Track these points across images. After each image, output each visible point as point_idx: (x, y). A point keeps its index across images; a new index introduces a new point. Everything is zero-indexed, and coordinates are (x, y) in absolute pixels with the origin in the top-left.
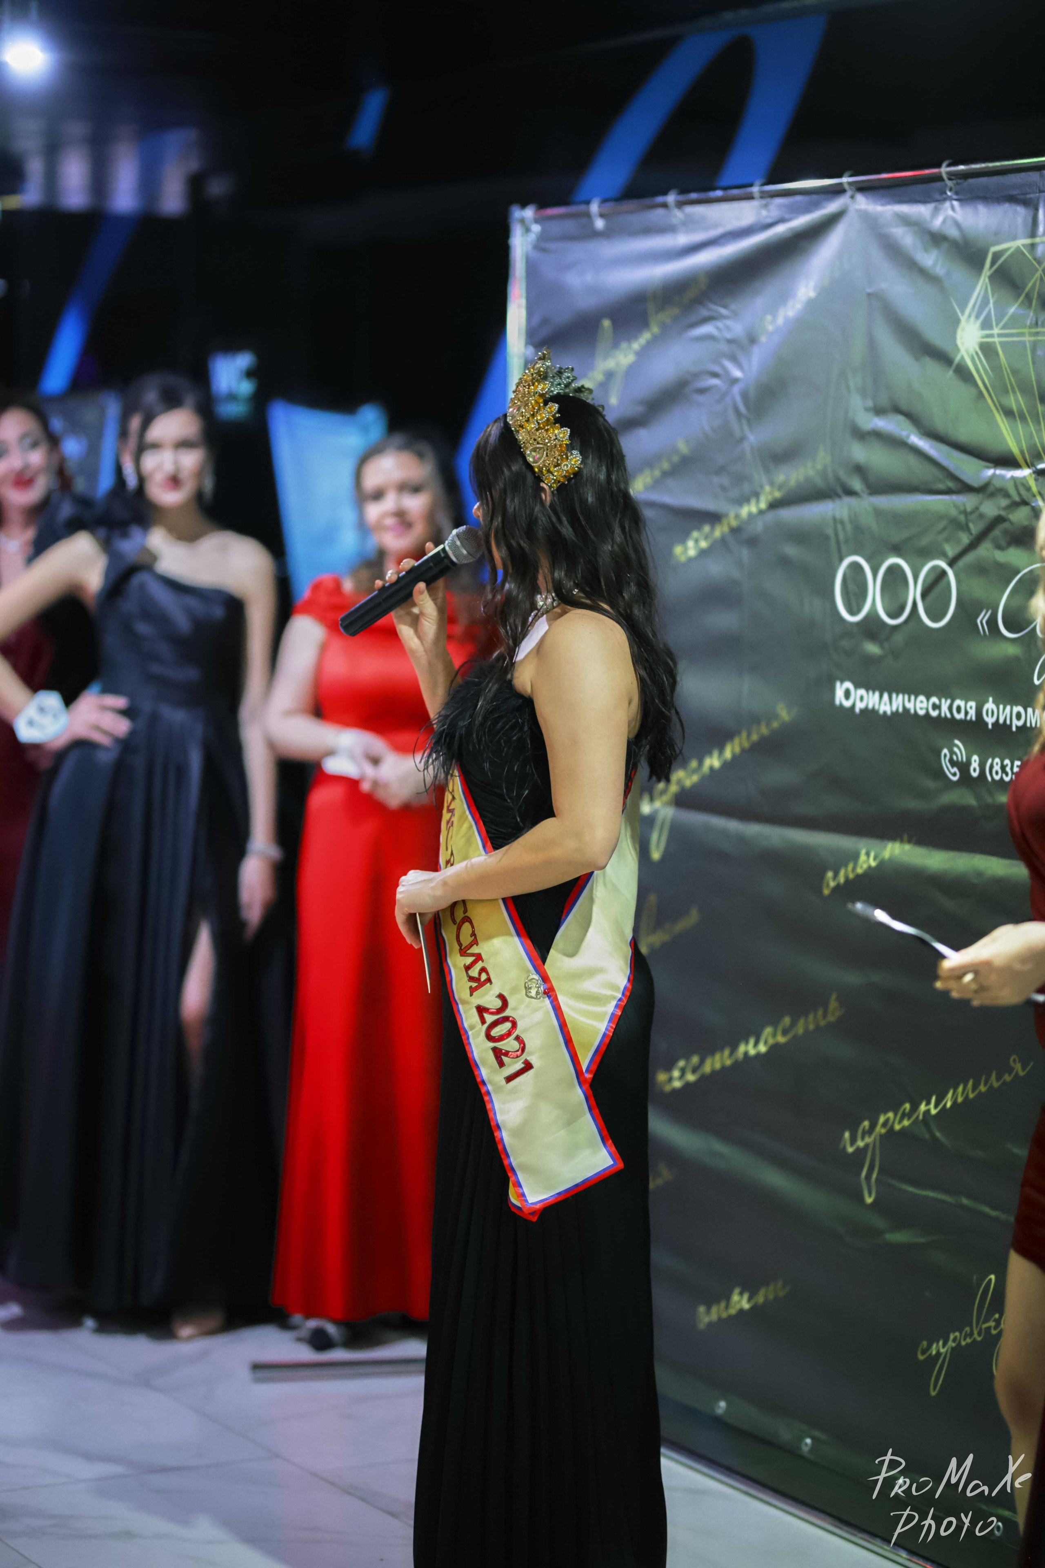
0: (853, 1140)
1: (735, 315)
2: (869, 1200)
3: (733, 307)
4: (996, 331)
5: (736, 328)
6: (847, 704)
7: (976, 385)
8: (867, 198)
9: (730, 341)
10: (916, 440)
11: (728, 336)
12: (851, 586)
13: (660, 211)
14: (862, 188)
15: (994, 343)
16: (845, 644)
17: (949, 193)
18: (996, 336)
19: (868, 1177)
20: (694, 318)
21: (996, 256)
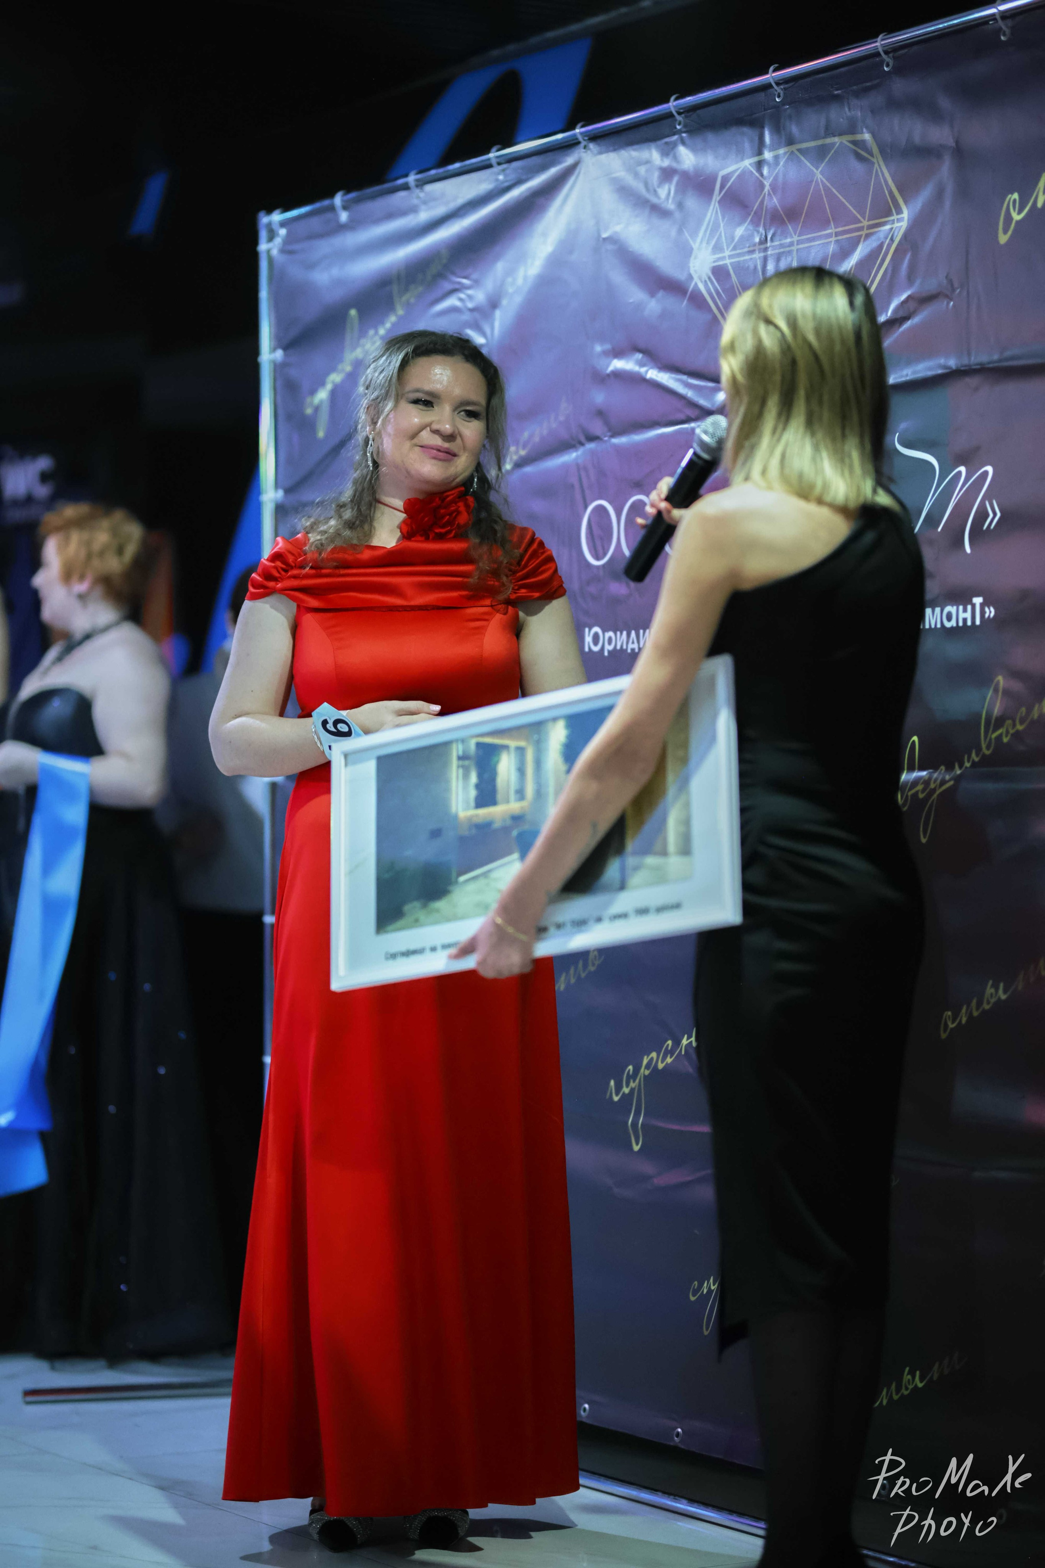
0: (618, 1088)
1: (477, 283)
2: (636, 1148)
3: (475, 276)
4: (727, 253)
5: (479, 296)
6: (596, 649)
7: (710, 310)
8: (599, 145)
9: (472, 310)
10: (653, 374)
11: (470, 305)
12: (597, 531)
13: (402, 194)
14: (594, 138)
15: (726, 264)
16: (592, 589)
17: (678, 127)
18: (727, 258)
19: (635, 1124)
20: (439, 293)
21: (725, 179)
